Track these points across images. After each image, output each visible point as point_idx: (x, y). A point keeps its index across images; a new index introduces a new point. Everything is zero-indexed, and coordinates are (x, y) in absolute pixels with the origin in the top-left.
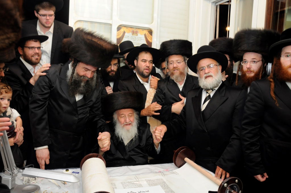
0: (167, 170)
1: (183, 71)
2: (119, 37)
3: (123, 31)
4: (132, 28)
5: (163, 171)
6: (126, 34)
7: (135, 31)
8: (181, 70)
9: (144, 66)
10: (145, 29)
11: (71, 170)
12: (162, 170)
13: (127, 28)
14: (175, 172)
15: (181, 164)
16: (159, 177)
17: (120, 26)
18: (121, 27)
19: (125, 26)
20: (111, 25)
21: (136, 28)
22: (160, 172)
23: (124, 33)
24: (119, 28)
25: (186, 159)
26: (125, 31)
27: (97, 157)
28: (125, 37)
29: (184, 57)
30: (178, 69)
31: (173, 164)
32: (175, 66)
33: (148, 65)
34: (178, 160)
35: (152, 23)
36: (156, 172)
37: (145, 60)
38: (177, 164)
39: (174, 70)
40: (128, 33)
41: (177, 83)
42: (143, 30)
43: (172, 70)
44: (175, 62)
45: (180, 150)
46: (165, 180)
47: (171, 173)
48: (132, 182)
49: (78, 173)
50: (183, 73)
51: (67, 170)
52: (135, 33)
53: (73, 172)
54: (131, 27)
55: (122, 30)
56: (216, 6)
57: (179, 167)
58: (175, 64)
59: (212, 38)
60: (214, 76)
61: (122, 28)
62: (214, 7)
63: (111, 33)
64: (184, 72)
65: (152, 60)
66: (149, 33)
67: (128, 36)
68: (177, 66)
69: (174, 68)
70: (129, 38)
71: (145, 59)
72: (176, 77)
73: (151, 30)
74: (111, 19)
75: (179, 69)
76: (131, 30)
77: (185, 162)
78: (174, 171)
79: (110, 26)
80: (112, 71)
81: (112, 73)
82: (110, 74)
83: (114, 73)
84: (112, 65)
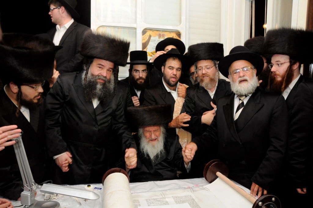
0: (197, 186)
1: (213, 77)
2: (144, 41)
3: (149, 35)
4: (159, 31)
5: (192, 187)
6: (152, 38)
7: (162, 34)
8: (211, 76)
9: (171, 74)
10: (173, 32)
11: (93, 186)
12: (191, 185)
13: (153, 31)
14: (206, 189)
15: (213, 179)
16: (188, 193)
17: (145, 29)
19: (151, 30)
20: (135, 29)
21: (163, 31)
22: (189, 188)
23: (150, 36)
24: (144, 32)
25: (218, 174)
26: (151, 35)
27: (120, 172)
28: (151, 41)
29: (214, 61)
30: (207, 75)
31: (204, 178)
32: (204, 72)
33: (175, 73)
34: (209, 174)
35: (180, 24)
36: (185, 188)
37: (172, 67)
38: (208, 180)
39: (203, 77)
40: (155, 37)
41: (208, 90)
42: (170, 33)
43: (201, 77)
44: (204, 68)
45: (211, 163)
46: (194, 197)
47: (201, 188)
48: (158, 199)
49: (101, 189)
50: (214, 80)
51: (89, 186)
52: (162, 36)
53: (95, 188)
54: (157, 30)
55: (148, 34)
56: (251, 2)
57: (211, 182)
58: (204, 70)
59: (248, 38)
60: (249, 81)
61: (147, 31)
62: (249, 3)
63: (136, 37)
64: (215, 78)
65: (180, 67)
66: (177, 35)
67: (155, 40)
68: (206, 72)
69: (203, 74)
70: (155, 42)
72: (206, 85)
73: (179, 32)
74: (136, 22)
75: (209, 75)
76: (158, 33)
77: (217, 177)
78: (205, 187)
79: (135, 30)
80: (140, 78)
81: (141, 80)
82: (138, 82)
83: (143, 81)
84: (141, 72)
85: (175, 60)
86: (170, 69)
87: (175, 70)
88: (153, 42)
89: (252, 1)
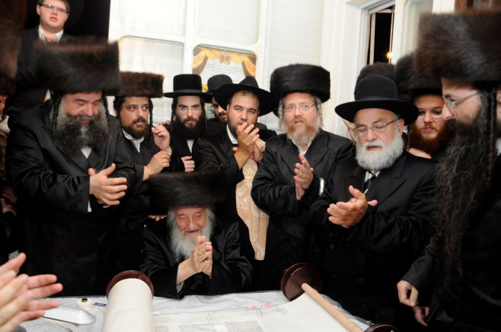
0: (268, 305)
2: (196, 66)
3: (204, 56)
4: (221, 51)
5: (260, 307)
6: (209, 61)
7: (225, 56)
8: (309, 122)
10: (244, 54)
12: (258, 304)
13: (212, 51)
14: (282, 309)
15: (295, 295)
16: (252, 317)
17: (199, 46)
18: (200, 48)
19: (208, 47)
20: (183, 44)
21: (228, 51)
22: (254, 308)
23: (206, 58)
24: (197, 51)
25: (305, 286)
26: (208, 56)
27: (137, 277)
28: (206, 65)
29: (315, 98)
30: (303, 120)
31: (281, 292)
32: (297, 114)
33: (244, 117)
34: (289, 286)
35: (257, 41)
36: (247, 308)
38: (287, 295)
39: (296, 123)
40: (213, 59)
41: (299, 147)
42: (239, 55)
43: (292, 121)
44: (298, 106)
45: (296, 268)
46: (261, 325)
47: (275, 310)
48: (201, 326)
49: (105, 305)
50: (312, 128)
52: (225, 60)
53: (96, 304)
54: (219, 49)
55: (203, 53)
57: (291, 300)
58: (297, 110)
61: (202, 50)
62: (367, 17)
63: (182, 58)
64: (314, 125)
65: (255, 107)
66: (250, 60)
67: (214, 65)
68: (301, 114)
69: (296, 117)
70: (213, 68)
71: (241, 104)
72: (299, 136)
73: (254, 55)
74: (184, 34)
75: (306, 120)
76: (219, 53)
77: (302, 292)
78: (280, 307)
79: (181, 47)
80: (190, 118)
81: (190, 122)
82: (187, 125)
83: (194, 123)
84: (190, 108)
85: (246, 96)
86: (238, 109)
87: (245, 111)
88: (210, 67)
89: (371, 15)
